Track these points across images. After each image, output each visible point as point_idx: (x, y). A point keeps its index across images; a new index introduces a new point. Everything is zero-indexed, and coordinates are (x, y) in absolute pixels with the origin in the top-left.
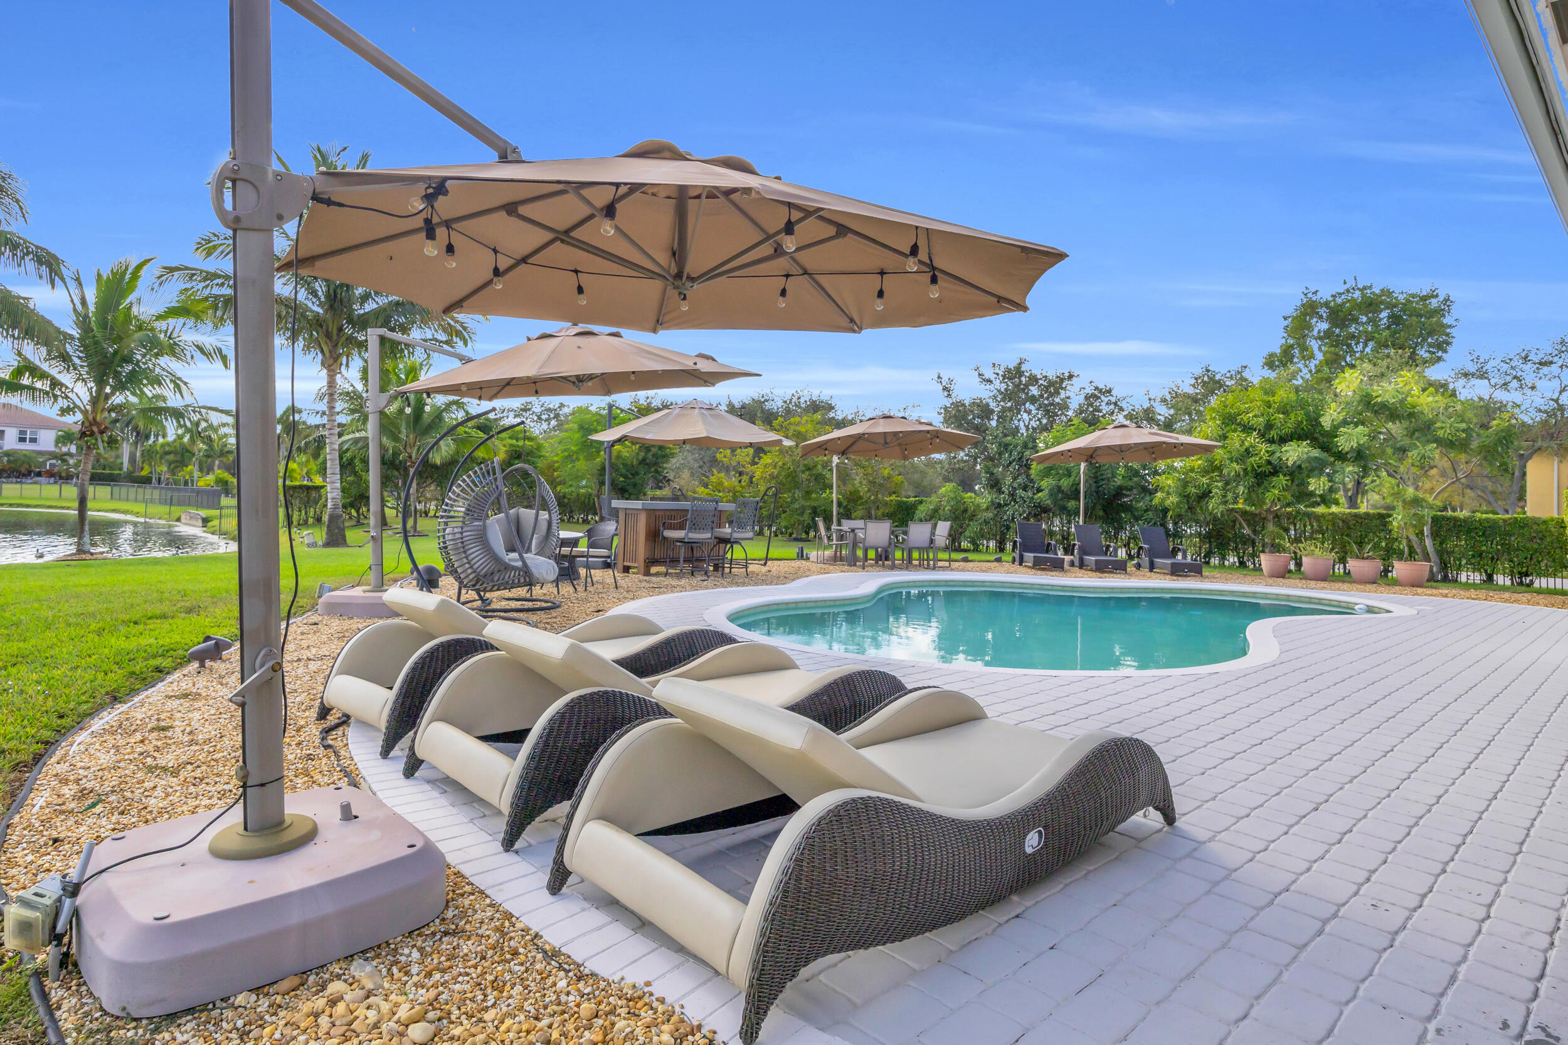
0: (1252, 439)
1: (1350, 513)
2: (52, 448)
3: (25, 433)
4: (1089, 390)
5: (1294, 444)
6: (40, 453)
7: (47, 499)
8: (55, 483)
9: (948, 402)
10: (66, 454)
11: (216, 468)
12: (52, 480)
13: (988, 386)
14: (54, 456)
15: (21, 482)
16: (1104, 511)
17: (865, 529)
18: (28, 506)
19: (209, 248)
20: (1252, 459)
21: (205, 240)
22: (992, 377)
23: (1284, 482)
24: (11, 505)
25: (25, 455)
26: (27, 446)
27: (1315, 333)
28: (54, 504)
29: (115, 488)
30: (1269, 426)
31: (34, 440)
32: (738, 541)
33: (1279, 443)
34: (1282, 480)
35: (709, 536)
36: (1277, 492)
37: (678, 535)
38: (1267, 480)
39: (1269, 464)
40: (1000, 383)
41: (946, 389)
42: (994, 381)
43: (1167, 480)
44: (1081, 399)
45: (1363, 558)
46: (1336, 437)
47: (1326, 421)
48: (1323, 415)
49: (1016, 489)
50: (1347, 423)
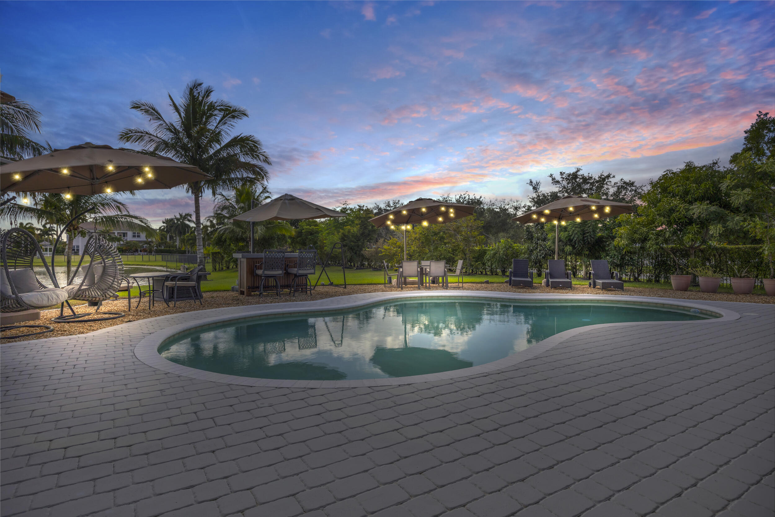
0: (676, 202)
1: (750, 247)
2: (145, 240)
3: (135, 233)
5: (698, 204)
6: (140, 242)
7: (138, 262)
8: (147, 254)
9: (534, 195)
10: (150, 242)
11: (206, 245)
12: (146, 253)
13: (558, 186)
14: (146, 243)
16: (590, 251)
17: (430, 266)
19: (127, 137)
20: (674, 215)
21: (125, 133)
22: (560, 180)
23: (696, 229)
25: (134, 243)
26: (136, 239)
27: (766, 139)
28: (140, 264)
29: (163, 256)
30: (686, 193)
31: (139, 236)
32: (306, 275)
33: (691, 203)
34: (694, 228)
35: (280, 272)
36: (691, 236)
37: (260, 272)
38: (685, 228)
39: (686, 217)
40: (565, 183)
41: (535, 188)
42: (561, 182)
43: (621, 230)
44: (615, 189)
45: (741, 277)
46: (729, 197)
47: (724, 187)
48: (722, 183)
49: (538, 240)
50: (736, 187)
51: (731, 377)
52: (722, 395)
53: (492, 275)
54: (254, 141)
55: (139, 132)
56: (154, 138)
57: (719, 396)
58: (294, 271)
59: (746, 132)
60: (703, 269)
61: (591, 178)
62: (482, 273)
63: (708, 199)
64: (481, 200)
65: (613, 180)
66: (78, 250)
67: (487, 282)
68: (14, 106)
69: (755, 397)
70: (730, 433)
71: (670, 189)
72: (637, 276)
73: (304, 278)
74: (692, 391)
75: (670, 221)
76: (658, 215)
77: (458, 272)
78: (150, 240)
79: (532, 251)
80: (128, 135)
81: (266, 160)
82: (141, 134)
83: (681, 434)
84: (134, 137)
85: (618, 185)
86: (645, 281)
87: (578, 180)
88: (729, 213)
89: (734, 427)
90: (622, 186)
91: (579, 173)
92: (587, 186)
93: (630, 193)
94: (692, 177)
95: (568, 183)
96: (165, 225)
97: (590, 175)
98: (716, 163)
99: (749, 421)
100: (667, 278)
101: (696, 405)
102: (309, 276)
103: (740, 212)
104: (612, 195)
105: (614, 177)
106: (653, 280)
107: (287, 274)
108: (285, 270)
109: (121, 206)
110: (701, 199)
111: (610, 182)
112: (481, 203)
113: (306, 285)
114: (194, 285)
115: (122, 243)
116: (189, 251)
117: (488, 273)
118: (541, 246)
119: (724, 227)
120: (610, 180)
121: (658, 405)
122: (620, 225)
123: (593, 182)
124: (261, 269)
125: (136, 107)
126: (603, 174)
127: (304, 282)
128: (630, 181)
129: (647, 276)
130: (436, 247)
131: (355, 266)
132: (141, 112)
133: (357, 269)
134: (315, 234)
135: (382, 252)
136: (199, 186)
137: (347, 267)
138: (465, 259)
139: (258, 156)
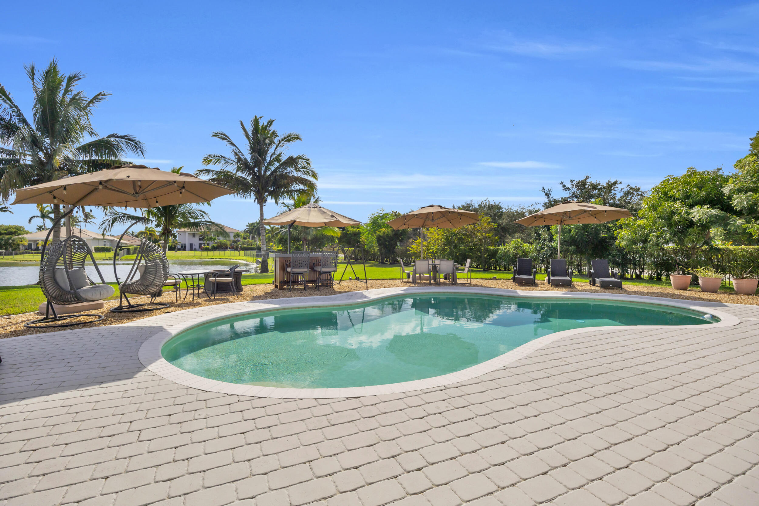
0: (677, 205)
2: (233, 239)
4: (626, 189)
5: (698, 207)
9: (546, 200)
10: (237, 241)
12: (233, 250)
13: (568, 192)
14: (234, 241)
15: (224, 251)
16: (594, 250)
17: (440, 264)
18: (220, 259)
20: (675, 218)
21: (207, 158)
22: (570, 186)
23: (697, 231)
24: (216, 258)
29: (245, 252)
30: (688, 197)
32: (330, 272)
33: (691, 206)
34: (695, 230)
35: (306, 270)
36: (692, 237)
37: (289, 270)
38: (686, 230)
39: (686, 220)
40: (574, 189)
41: (547, 194)
42: (571, 189)
43: (623, 231)
44: (622, 194)
45: (743, 278)
46: (731, 200)
47: (726, 190)
48: (724, 187)
49: (545, 241)
50: (739, 191)
51: (721, 404)
52: (706, 430)
53: (505, 270)
54: (306, 159)
55: (216, 157)
56: (228, 161)
57: (704, 431)
58: (318, 269)
59: (751, 139)
60: (703, 269)
61: (599, 184)
62: (496, 269)
63: (709, 203)
64: (500, 205)
65: (620, 186)
67: (495, 279)
68: (126, 139)
69: (749, 436)
70: (709, 495)
71: (671, 193)
72: (639, 273)
73: (328, 274)
74: (670, 423)
75: (671, 223)
76: (658, 218)
77: (466, 269)
78: (236, 239)
79: (539, 251)
80: (209, 159)
81: (314, 175)
82: (218, 158)
83: (644, 492)
84: (214, 160)
85: (624, 190)
86: (648, 279)
87: (587, 186)
88: (730, 216)
89: (716, 486)
90: (628, 191)
91: (587, 181)
92: (596, 192)
93: (636, 198)
94: (693, 182)
95: (577, 190)
96: (248, 227)
97: (598, 183)
98: (721, 169)
99: (737, 476)
100: (668, 276)
101: (672, 445)
102: (333, 273)
103: (743, 214)
104: (618, 200)
105: (621, 183)
106: (655, 277)
108: (311, 268)
109: (204, 214)
110: (701, 203)
111: (617, 187)
112: (500, 208)
114: (231, 281)
117: (502, 269)
118: (547, 245)
119: (725, 230)
120: (617, 186)
121: (625, 441)
122: (621, 227)
123: (601, 189)
124: (290, 267)
125: (215, 135)
126: (610, 181)
127: (330, 277)
128: (636, 187)
129: (649, 274)
130: (456, 247)
131: (389, 262)
132: (219, 139)
133: (390, 264)
134: (357, 235)
135: (410, 250)
136: (263, 197)
137: (382, 263)
138: (480, 257)
139: (308, 172)
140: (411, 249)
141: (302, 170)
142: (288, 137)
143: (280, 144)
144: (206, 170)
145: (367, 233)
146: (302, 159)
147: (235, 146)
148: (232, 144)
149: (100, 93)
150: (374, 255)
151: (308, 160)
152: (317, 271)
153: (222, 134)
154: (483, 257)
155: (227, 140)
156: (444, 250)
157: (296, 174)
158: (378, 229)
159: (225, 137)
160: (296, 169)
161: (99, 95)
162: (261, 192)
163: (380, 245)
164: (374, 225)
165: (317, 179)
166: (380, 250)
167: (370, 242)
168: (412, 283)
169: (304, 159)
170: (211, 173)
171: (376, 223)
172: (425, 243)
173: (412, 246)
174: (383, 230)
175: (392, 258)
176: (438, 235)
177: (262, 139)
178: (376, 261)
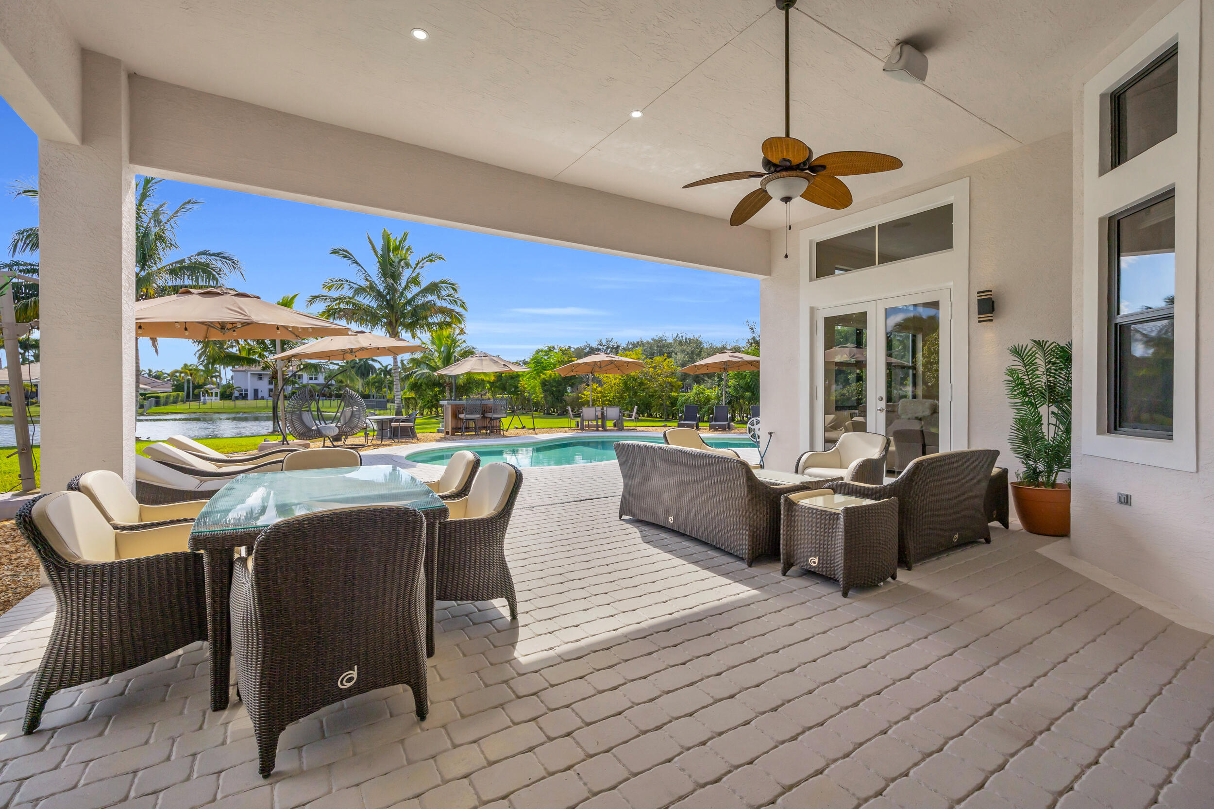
2: (324, 382)
3: (312, 375)
6: (318, 385)
10: (329, 385)
14: (324, 385)
25: (311, 386)
26: (314, 382)
31: (316, 379)
32: (499, 419)
35: (478, 416)
37: (462, 416)
54: (452, 284)
55: (339, 281)
56: (354, 285)
58: (489, 415)
66: (246, 394)
67: (665, 426)
68: (221, 257)
73: (498, 420)
77: (633, 417)
78: (328, 382)
80: (329, 285)
81: (463, 305)
82: (342, 282)
84: (335, 286)
102: (502, 420)
107: (484, 417)
108: (483, 414)
113: (500, 426)
115: (297, 386)
116: (373, 396)
124: (463, 413)
125: (335, 252)
127: (498, 424)
130: (635, 393)
131: (557, 412)
132: (340, 257)
133: (558, 415)
134: (515, 377)
135: (583, 398)
136: (396, 331)
137: (548, 414)
138: (662, 404)
139: (455, 301)
140: (583, 396)
141: (447, 298)
142: (429, 256)
143: (419, 266)
144: (323, 296)
145: (528, 376)
146: (446, 283)
147: (360, 265)
148: (357, 263)
149: (190, 201)
150: (537, 404)
151: (453, 285)
152: (486, 417)
153: (344, 251)
154: (664, 405)
155: (349, 258)
156: (622, 397)
157: (439, 303)
158: (542, 371)
159: (347, 255)
160: (439, 297)
161: (189, 202)
162: (394, 324)
163: (545, 391)
164: (537, 366)
165: (466, 310)
166: (545, 397)
167: (532, 388)
168: (580, 430)
169: (449, 284)
170: (328, 300)
171: (538, 364)
172: (599, 389)
173: (585, 392)
174: (549, 372)
175: (561, 408)
176: (616, 379)
177: (397, 260)
178: (540, 412)
